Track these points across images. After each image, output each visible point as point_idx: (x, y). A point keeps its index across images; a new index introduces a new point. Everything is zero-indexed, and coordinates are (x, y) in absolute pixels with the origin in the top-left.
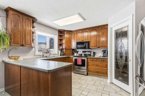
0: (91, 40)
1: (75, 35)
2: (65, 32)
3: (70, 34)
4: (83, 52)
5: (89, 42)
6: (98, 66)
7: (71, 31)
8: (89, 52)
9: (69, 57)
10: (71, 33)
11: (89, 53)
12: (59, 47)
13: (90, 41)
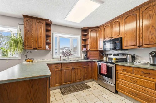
0: (125, 35)
1: (103, 31)
2: (90, 30)
3: (96, 31)
4: (115, 55)
5: (121, 38)
6: (135, 82)
7: (98, 27)
8: (123, 54)
9: (93, 61)
10: (97, 29)
11: (125, 57)
12: (82, 49)
13: (123, 36)
